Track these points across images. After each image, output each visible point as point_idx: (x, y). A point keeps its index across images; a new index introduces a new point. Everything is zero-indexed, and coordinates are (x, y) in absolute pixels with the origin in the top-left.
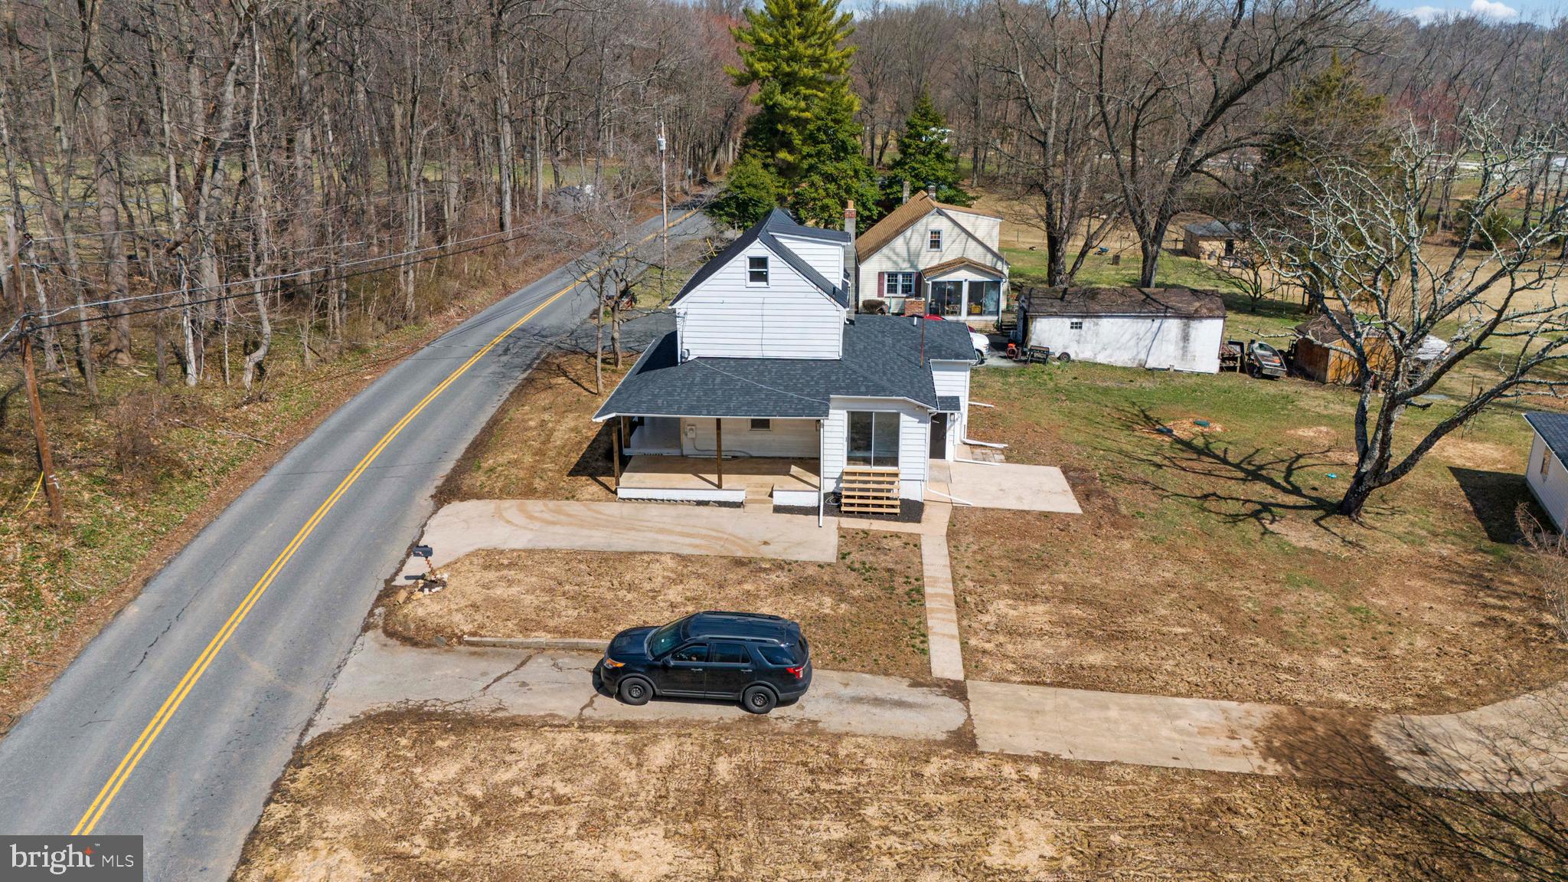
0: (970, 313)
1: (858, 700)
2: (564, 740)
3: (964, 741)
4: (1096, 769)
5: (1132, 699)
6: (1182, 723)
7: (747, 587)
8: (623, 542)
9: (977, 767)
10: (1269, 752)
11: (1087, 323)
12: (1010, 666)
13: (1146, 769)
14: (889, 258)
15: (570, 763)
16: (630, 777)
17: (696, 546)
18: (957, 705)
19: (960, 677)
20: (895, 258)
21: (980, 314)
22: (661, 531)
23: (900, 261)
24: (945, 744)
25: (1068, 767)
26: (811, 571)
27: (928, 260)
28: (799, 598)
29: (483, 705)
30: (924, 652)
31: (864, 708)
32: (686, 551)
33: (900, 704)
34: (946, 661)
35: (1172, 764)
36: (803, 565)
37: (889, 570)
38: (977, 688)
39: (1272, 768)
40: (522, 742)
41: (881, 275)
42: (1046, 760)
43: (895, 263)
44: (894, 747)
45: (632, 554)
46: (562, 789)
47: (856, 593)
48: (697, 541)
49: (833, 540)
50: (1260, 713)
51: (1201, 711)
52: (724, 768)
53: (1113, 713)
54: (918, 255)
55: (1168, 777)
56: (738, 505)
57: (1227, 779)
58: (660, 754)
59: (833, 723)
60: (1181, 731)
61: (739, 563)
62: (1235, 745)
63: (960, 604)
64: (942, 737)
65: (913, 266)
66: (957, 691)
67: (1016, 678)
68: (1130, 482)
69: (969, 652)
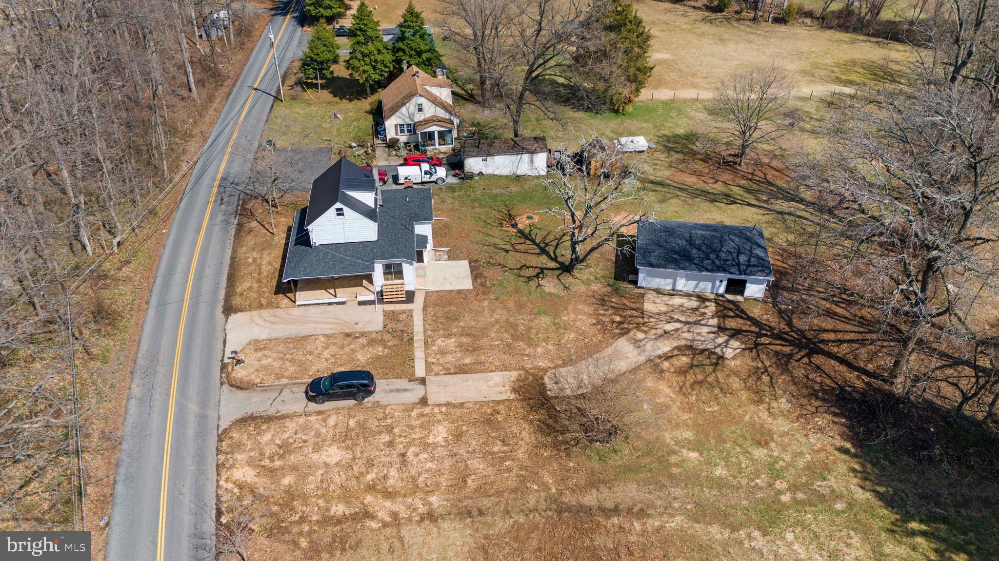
0: (440, 145)
1: (392, 391)
2: (301, 420)
3: (424, 401)
4: (462, 405)
5: (477, 376)
6: (491, 383)
7: (352, 347)
8: (305, 330)
9: (427, 410)
10: (514, 390)
11: (489, 159)
12: (441, 368)
13: (476, 403)
14: (400, 117)
15: (305, 428)
16: (324, 430)
17: (331, 329)
18: (423, 387)
19: (424, 375)
20: (403, 117)
21: (445, 145)
22: (317, 322)
23: (405, 118)
24: (418, 403)
25: (454, 406)
26: (374, 335)
27: (419, 117)
28: (371, 349)
29: (272, 412)
30: (413, 367)
31: (393, 394)
32: (328, 332)
33: (405, 390)
34: (420, 370)
35: (484, 399)
36: (371, 333)
37: (402, 331)
38: (429, 379)
39: (513, 396)
40: (288, 423)
41: (396, 126)
42: (448, 404)
43: (403, 119)
44: (403, 407)
45: (308, 336)
46: (304, 438)
47: (390, 344)
48: (331, 326)
49: (381, 318)
50: (514, 374)
51: (497, 377)
52: (352, 423)
53: (470, 383)
54: (414, 115)
55: (482, 404)
56: (344, 303)
57: (498, 402)
58: (332, 421)
59: (384, 402)
60: (489, 387)
61: (348, 335)
62: (504, 389)
63: (426, 343)
64: (417, 401)
65: (412, 120)
66: (423, 381)
67: (442, 373)
68: (494, 265)
69: (428, 364)
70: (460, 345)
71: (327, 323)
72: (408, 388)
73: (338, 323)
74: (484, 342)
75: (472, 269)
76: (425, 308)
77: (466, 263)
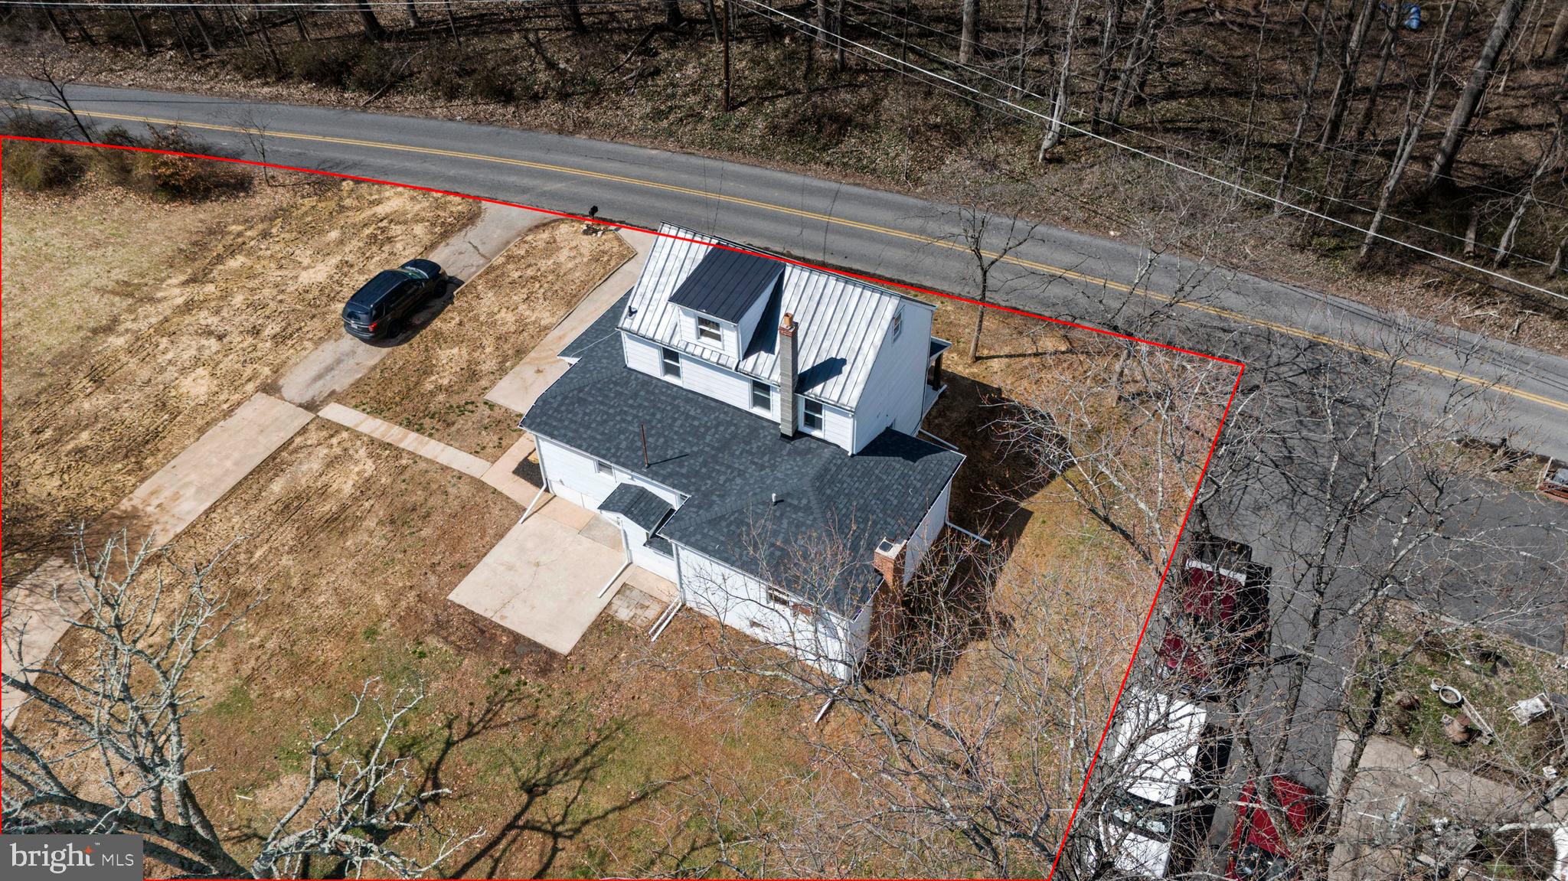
1: (337, 363)
3: (270, 388)
4: (202, 431)
5: (231, 482)
6: (191, 491)
9: (250, 386)
10: (133, 515)
12: (309, 442)
19: (320, 414)
24: (275, 381)
25: (214, 420)
29: (455, 240)
30: (356, 407)
31: (329, 363)
33: (319, 377)
34: (338, 413)
35: (173, 463)
36: (493, 383)
38: (306, 417)
39: (125, 505)
42: (228, 414)
44: (291, 362)
51: (190, 508)
53: (228, 464)
60: (186, 485)
62: (156, 502)
64: (281, 382)
66: (311, 407)
67: (298, 440)
69: (336, 428)
70: (323, 493)
72: (321, 383)
74: (287, 535)
75: (520, 646)
76: (480, 485)
77: (563, 642)
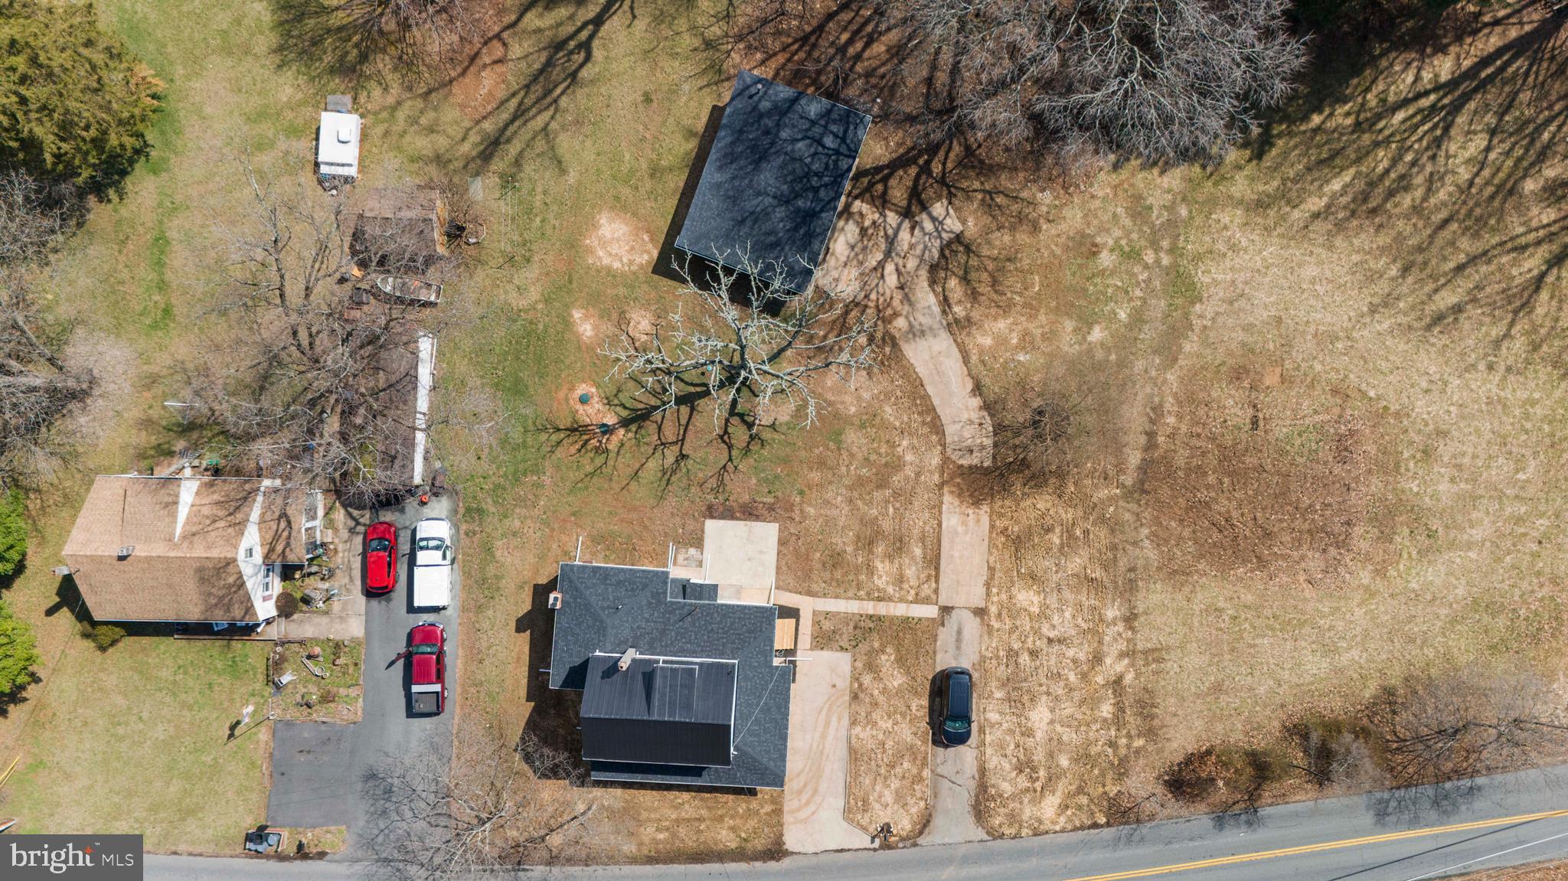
1: (958, 648)
2: (989, 751)
3: (980, 612)
4: (991, 569)
5: (945, 544)
6: (960, 529)
7: (876, 692)
8: (842, 751)
9: (993, 610)
10: (975, 505)
12: (926, 586)
13: (990, 553)
14: (257, 593)
17: (839, 719)
18: (954, 613)
19: (936, 608)
20: (257, 587)
22: (824, 736)
23: (258, 582)
24: (982, 619)
25: (992, 577)
26: (859, 664)
28: (884, 670)
29: (972, 785)
30: (919, 620)
31: (963, 646)
32: (846, 721)
33: (959, 632)
34: (930, 612)
35: (985, 543)
36: (854, 668)
37: (855, 628)
38: (943, 601)
39: (985, 508)
40: (990, 765)
41: (264, 600)
42: (988, 585)
44: (986, 637)
45: (849, 749)
47: (876, 645)
48: (834, 719)
49: (826, 655)
50: (947, 498)
51: (951, 521)
52: (999, 695)
53: (956, 554)
54: (256, 565)
55: (992, 545)
57: (992, 527)
58: (993, 717)
59: (976, 658)
60: (966, 533)
61: (855, 697)
62: (971, 517)
63: (880, 599)
64: (977, 620)
65: (260, 570)
66: (946, 610)
67: (934, 585)
68: (721, 483)
69: (918, 600)
70: (890, 557)
71: (827, 724)
72: (955, 628)
73: (829, 710)
74: (886, 525)
75: (728, 514)
76: (810, 593)
77: (711, 526)
